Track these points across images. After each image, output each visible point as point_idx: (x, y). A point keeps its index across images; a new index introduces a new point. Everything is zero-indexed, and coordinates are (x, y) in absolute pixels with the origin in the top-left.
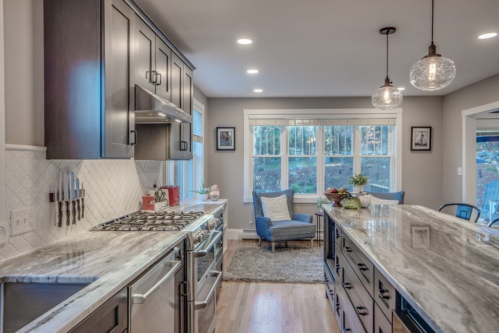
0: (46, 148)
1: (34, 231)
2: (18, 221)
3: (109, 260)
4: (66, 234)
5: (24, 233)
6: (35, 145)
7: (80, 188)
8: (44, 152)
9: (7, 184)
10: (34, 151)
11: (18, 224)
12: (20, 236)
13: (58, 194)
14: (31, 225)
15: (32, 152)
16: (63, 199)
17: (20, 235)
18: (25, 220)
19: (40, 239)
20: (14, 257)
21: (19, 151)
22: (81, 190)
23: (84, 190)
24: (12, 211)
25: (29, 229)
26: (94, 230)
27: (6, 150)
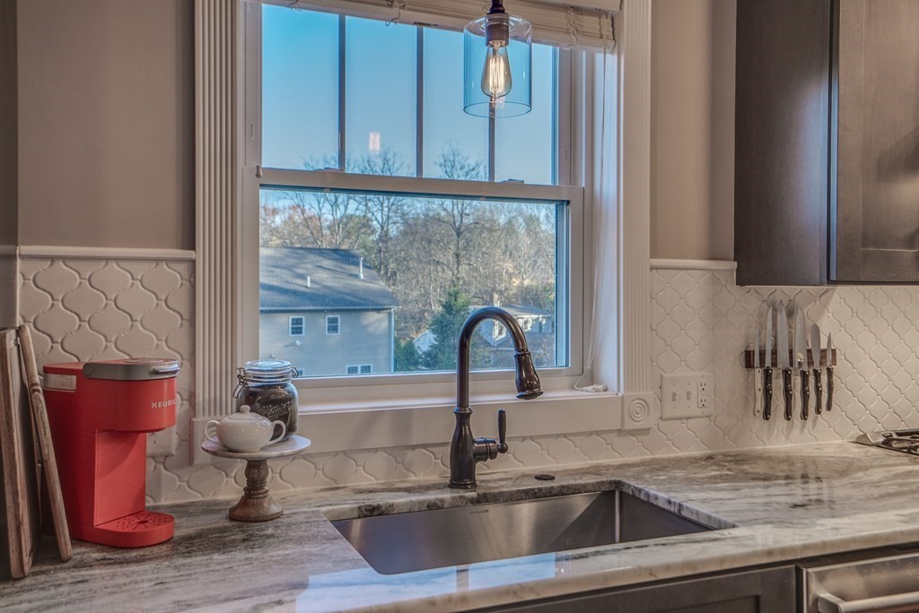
0: (736, 263)
1: (708, 417)
2: (674, 395)
3: (806, 502)
4: (787, 438)
5: (688, 418)
6: (712, 258)
7: (824, 345)
8: (732, 270)
9: (654, 328)
10: (711, 270)
11: (674, 399)
12: (679, 422)
13: (762, 354)
14: (701, 406)
15: (705, 272)
16: (774, 364)
17: (680, 419)
18: (689, 394)
19: (724, 435)
20: (666, 456)
21: (678, 271)
22: (824, 351)
23: (834, 352)
24: (664, 374)
25: (699, 412)
26: (862, 441)
27: (652, 269)
